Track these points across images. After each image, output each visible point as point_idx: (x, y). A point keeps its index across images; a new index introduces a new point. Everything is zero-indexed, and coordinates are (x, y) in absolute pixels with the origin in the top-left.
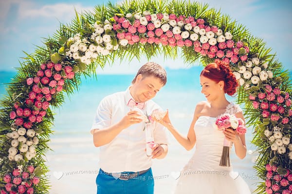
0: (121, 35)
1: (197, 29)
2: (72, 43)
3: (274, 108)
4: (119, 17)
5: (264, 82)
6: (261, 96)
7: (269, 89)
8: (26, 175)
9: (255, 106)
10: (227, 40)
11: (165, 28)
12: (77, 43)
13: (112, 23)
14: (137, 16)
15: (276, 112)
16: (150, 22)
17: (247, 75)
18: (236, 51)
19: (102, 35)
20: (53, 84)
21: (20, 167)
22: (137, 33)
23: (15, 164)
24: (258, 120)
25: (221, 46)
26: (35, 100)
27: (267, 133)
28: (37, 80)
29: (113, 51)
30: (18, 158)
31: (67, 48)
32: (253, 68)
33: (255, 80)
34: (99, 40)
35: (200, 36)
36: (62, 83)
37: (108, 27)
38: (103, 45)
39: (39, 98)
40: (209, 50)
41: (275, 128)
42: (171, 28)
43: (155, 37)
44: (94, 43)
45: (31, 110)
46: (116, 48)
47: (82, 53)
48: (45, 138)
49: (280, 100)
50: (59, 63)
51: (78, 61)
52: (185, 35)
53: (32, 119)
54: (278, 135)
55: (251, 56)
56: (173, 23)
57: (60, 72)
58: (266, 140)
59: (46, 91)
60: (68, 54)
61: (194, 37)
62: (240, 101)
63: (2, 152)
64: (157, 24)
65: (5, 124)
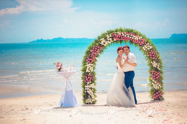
0: (114, 38)
1: (133, 36)
2: (101, 41)
3: (153, 56)
4: (113, 33)
5: (151, 49)
6: (150, 53)
7: (152, 51)
8: (91, 76)
9: (148, 55)
10: (141, 39)
11: (125, 36)
12: (103, 41)
13: (112, 35)
14: (118, 33)
15: (154, 57)
16: (121, 34)
17: (146, 47)
18: (144, 41)
19: (109, 38)
20: (97, 51)
21: (90, 74)
23: (88, 73)
24: (149, 59)
26: (93, 56)
27: (152, 62)
28: (93, 51)
30: (89, 71)
31: (100, 42)
32: (148, 45)
33: (148, 49)
34: (109, 40)
36: (99, 51)
37: (111, 36)
38: (110, 41)
39: (94, 55)
40: (136, 41)
41: (154, 61)
42: (127, 36)
43: (123, 38)
44: (108, 41)
45: (92, 58)
46: (113, 41)
48: (95, 66)
49: (155, 54)
50: (99, 46)
51: (103, 45)
52: (130, 38)
53: (92, 61)
54: (154, 62)
55: (147, 42)
56: (127, 35)
57: (99, 48)
58: (151, 64)
60: (101, 43)
61: (133, 38)
62: (144, 54)
63: (84, 70)
64: (123, 35)
65: (85, 63)
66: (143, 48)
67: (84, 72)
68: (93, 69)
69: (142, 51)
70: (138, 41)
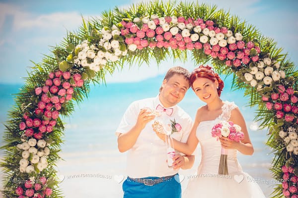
0: (129, 40)
1: (206, 31)
2: (80, 50)
3: (288, 108)
4: (127, 22)
5: (277, 82)
6: (275, 96)
7: (282, 89)
8: (38, 187)
9: (268, 107)
10: (237, 41)
11: (174, 31)
12: (85, 50)
13: (120, 28)
14: (145, 20)
15: (290, 112)
16: (158, 26)
17: (259, 76)
18: (247, 52)
19: (110, 41)
20: (62, 92)
22: (146, 37)
23: (26, 176)
24: (272, 121)
25: (232, 48)
26: (45, 110)
27: (282, 134)
28: (46, 89)
29: (122, 57)
30: (30, 169)
31: (75, 55)
32: (264, 68)
33: (268, 81)
34: (107, 46)
35: (209, 38)
36: (71, 92)
37: (116, 32)
38: (112, 51)
39: (49, 108)
40: (219, 52)
41: (290, 129)
42: (180, 31)
43: (164, 40)
44: (103, 49)
45: (41, 120)
46: (125, 53)
47: (90, 60)
48: (56, 148)
49: (294, 100)
50: (68, 71)
51: (87, 68)
52: (195, 37)
53: (43, 129)
54: (293, 135)
55: (262, 56)
56: (182, 26)
57: (69, 80)
58: (281, 141)
59: (55, 100)
60: (76, 61)
61: (204, 39)
62: (253, 103)
63: (13, 164)
64: (165, 27)
65: (15, 136)
66: (248, 77)
67: (11, 173)
68: (44, 160)
69: (243, 90)
70: (224, 52)
